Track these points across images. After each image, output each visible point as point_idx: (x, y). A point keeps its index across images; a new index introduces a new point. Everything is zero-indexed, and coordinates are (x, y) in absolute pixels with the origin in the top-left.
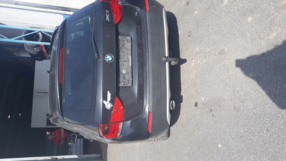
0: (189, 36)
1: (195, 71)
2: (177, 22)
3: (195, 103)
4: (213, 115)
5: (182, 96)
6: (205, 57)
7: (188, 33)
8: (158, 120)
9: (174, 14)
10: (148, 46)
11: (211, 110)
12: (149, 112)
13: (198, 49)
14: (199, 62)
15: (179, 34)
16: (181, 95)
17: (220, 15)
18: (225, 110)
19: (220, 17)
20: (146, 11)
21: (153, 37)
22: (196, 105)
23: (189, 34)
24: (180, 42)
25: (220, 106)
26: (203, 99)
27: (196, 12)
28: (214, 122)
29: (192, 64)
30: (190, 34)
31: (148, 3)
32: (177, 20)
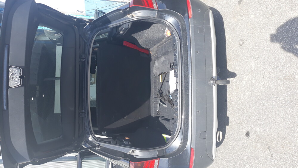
0: (241, 45)
1: (249, 92)
2: (224, 23)
3: (247, 132)
4: (272, 155)
5: (228, 118)
6: (263, 77)
7: (240, 41)
8: (202, 157)
9: (220, 12)
10: (191, 65)
11: (269, 148)
12: (191, 148)
13: (253, 65)
14: (254, 81)
15: (226, 39)
16: (227, 116)
17: (289, 27)
18: (290, 154)
19: (289, 30)
20: (189, 18)
21: (197, 52)
22: (248, 134)
23: (241, 43)
24: (227, 50)
25: (283, 147)
26: (258, 130)
27: (252, 16)
28: (273, 164)
29: (244, 82)
30: (243, 43)
31: (191, 5)
32: (224, 21)
